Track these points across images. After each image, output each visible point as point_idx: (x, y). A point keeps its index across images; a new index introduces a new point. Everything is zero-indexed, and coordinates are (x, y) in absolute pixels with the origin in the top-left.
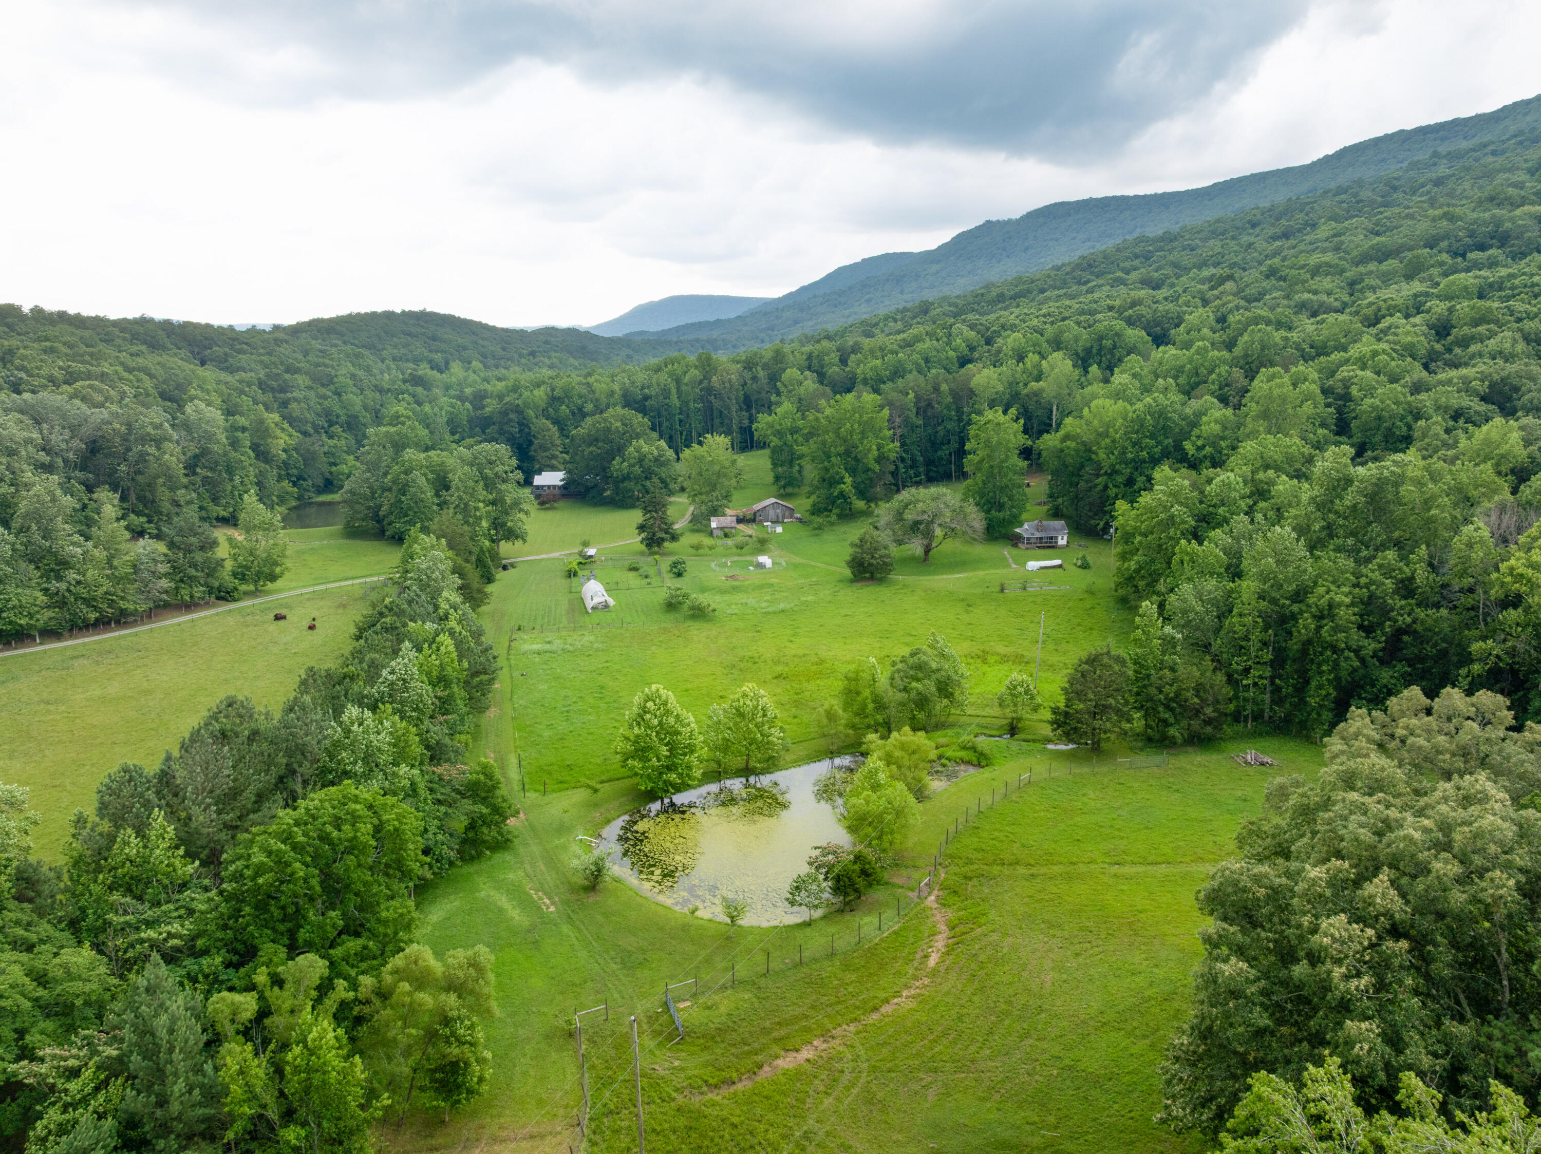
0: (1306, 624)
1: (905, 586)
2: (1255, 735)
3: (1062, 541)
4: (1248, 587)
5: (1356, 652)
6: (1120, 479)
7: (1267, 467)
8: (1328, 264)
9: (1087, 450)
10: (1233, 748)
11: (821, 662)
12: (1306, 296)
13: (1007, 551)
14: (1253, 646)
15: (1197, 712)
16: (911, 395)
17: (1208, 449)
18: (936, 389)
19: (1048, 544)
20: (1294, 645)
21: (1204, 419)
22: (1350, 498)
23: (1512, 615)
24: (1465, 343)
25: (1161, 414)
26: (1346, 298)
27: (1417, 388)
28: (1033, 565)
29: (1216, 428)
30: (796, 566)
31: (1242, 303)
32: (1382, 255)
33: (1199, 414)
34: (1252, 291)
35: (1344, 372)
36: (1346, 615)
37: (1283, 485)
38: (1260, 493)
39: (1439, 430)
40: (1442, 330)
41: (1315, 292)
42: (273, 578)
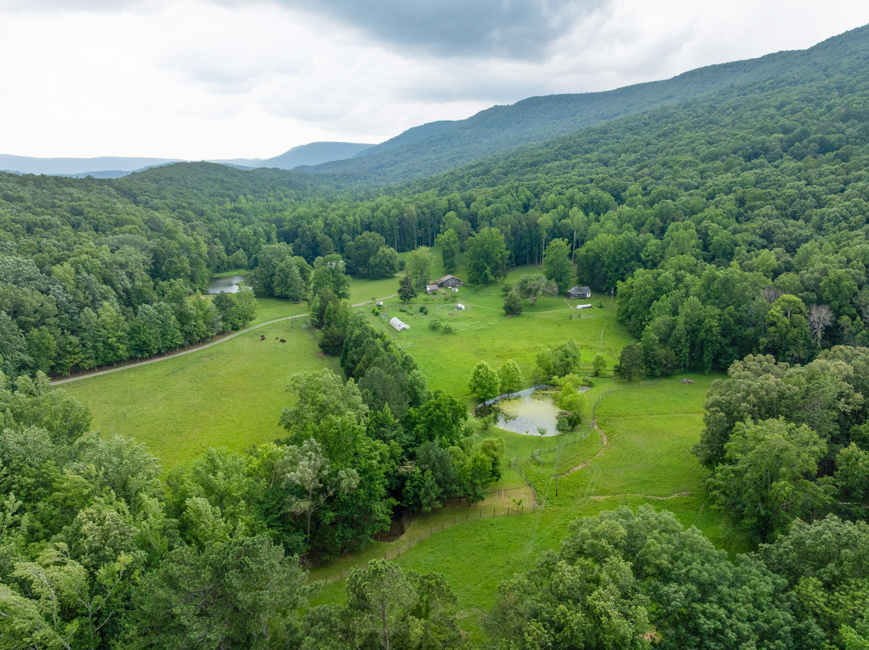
0: (702, 334)
1: (529, 317)
2: (684, 373)
3: (589, 295)
4: (681, 319)
5: (720, 343)
6: (613, 269)
7: (680, 269)
8: (690, 161)
9: (597, 257)
10: (678, 378)
11: (511, 350)
12: (682, 180)
13: (566, 300)
14: (683, 340)
15: (665, 365)
16: (509, 226)
17: (651, 257)
18: (520, 223)
19: (583, 297)
20: (698, 341)
21: (648, 244)
22: (716, 285)
23: (772, 329)
24: (753, 208)
25: (630, 242)
26: (700, 181)
27: (735, 232)
28: (580, 307)
29: (654, 248)
30: (475, 308)
31: (654, 181)
32: (714, 157)
33: (646, 241)
34: (657, 174)
35: (705, 223)
36: (716, 330)
37: (689, 277)
38: (679, 280)
39: (744, 251)
40: (741, 202)
41: (685, 178)
42: (251, 319)
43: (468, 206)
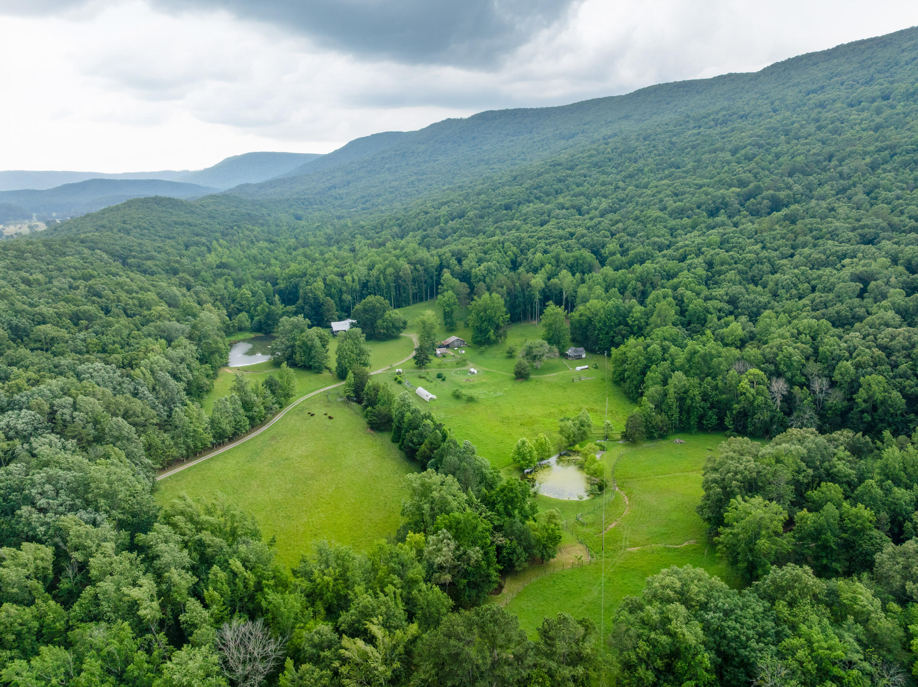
0: (689, 402)
1: (537, 381)
2: (676, 433)
3: (584, 356)
4: (671, 390)
5: (703, 408)
6: (604, 332)
7: (665, 339)
8: (660, 217)
9: (590, 320)
10: (672, 438)
11: (531, 417)
12: (657, 239)
13: (564, 361)
14: (674, 407)
15: (661, 429)
16: (505, 288)
17: (636, 322)
18: (513, 283)
19: (579, 357)
20: (685, 407)
21: (634, 310)
22: (696, 359)
23: (742, 398)
24: (720, 273)
25: (617, 308)
26: (671, 239)
27: (706, 299)
28: (578, 368)
29: (639, 314)
30: (487, 372)
31: (629, 238)
32: (680, 213)
33: (631, 307)
34: (631, 230)
35: (681, 290)
36: (698, 398)
37: (673, 349)
38: (665, 350)
39: (715, 320)
40: (710, 265)
41: (658, 237)
43: (460, 261)
